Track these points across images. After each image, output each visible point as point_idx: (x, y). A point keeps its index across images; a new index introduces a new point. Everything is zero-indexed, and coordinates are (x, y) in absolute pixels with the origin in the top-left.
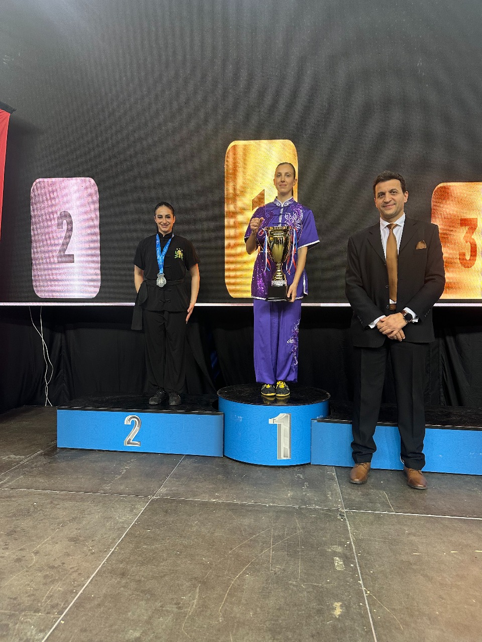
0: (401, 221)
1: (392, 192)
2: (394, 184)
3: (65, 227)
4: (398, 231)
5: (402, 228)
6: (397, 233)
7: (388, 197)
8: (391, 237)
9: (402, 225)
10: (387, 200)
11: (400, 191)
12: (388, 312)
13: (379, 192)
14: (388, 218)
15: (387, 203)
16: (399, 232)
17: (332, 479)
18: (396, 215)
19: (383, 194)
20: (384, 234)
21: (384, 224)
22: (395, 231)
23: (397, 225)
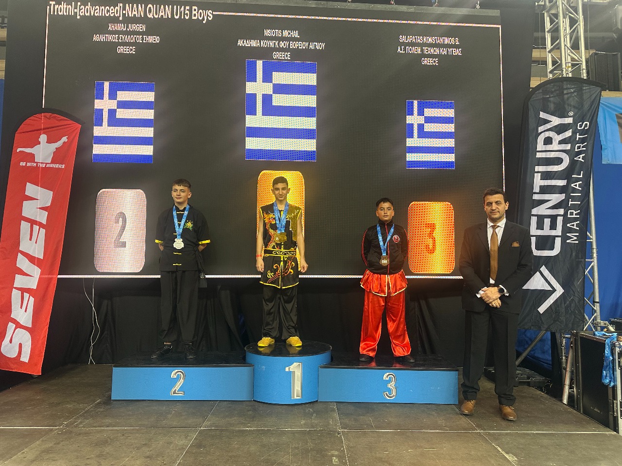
0: (502, 223)
1: (497, 202)
2: (499, 197)
3: (121, 223)
4: (499, 230)
5: (502, 229)
6: (499, 232)
7: (494, 206)
8: (494, 234)
9: (503, 226)
10: (494, 208)
11: (503, 202)
12: (489, 285)
13: (488, 201)
14: (494, 220)
15: (493, 210)
16: (500, 232)
17: (333, 410)
18: (500, 218)
19: (491, 204)
20: (490, 232)
21: (490, 224)
22: (497, 230)
23: (499, 226)
